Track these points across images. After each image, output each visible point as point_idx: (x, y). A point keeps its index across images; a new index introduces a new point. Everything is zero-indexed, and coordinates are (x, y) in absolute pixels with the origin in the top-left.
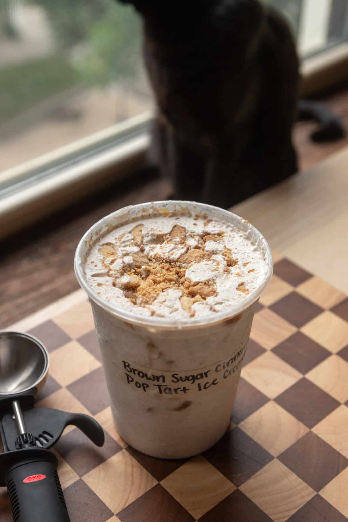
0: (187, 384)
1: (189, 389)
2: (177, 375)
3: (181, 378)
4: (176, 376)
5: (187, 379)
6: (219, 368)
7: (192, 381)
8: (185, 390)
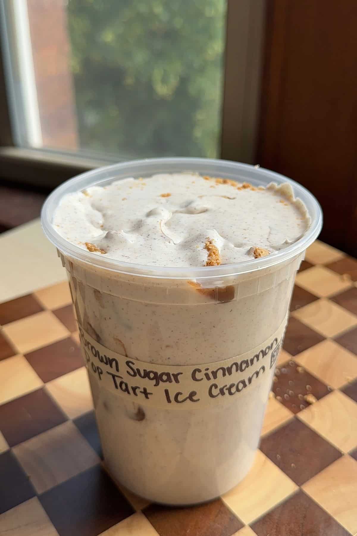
0: (148, 384)
1: (152, 394)
2: (133, 364)
3: (138, 370)
4: (130, 364)
5: (147, 374)
6: (198, 375)
7: (154, 382)
8: (145, 393)
